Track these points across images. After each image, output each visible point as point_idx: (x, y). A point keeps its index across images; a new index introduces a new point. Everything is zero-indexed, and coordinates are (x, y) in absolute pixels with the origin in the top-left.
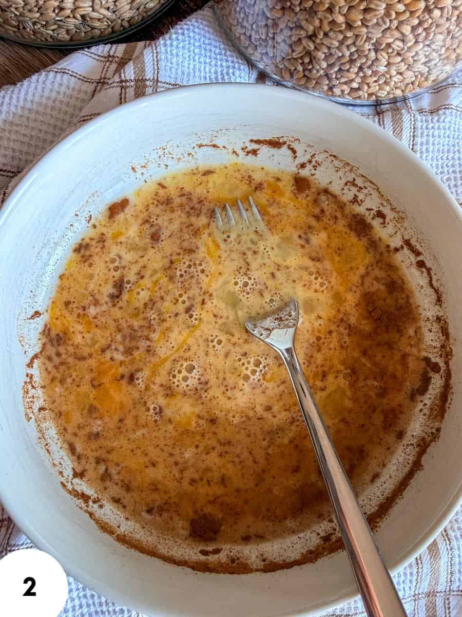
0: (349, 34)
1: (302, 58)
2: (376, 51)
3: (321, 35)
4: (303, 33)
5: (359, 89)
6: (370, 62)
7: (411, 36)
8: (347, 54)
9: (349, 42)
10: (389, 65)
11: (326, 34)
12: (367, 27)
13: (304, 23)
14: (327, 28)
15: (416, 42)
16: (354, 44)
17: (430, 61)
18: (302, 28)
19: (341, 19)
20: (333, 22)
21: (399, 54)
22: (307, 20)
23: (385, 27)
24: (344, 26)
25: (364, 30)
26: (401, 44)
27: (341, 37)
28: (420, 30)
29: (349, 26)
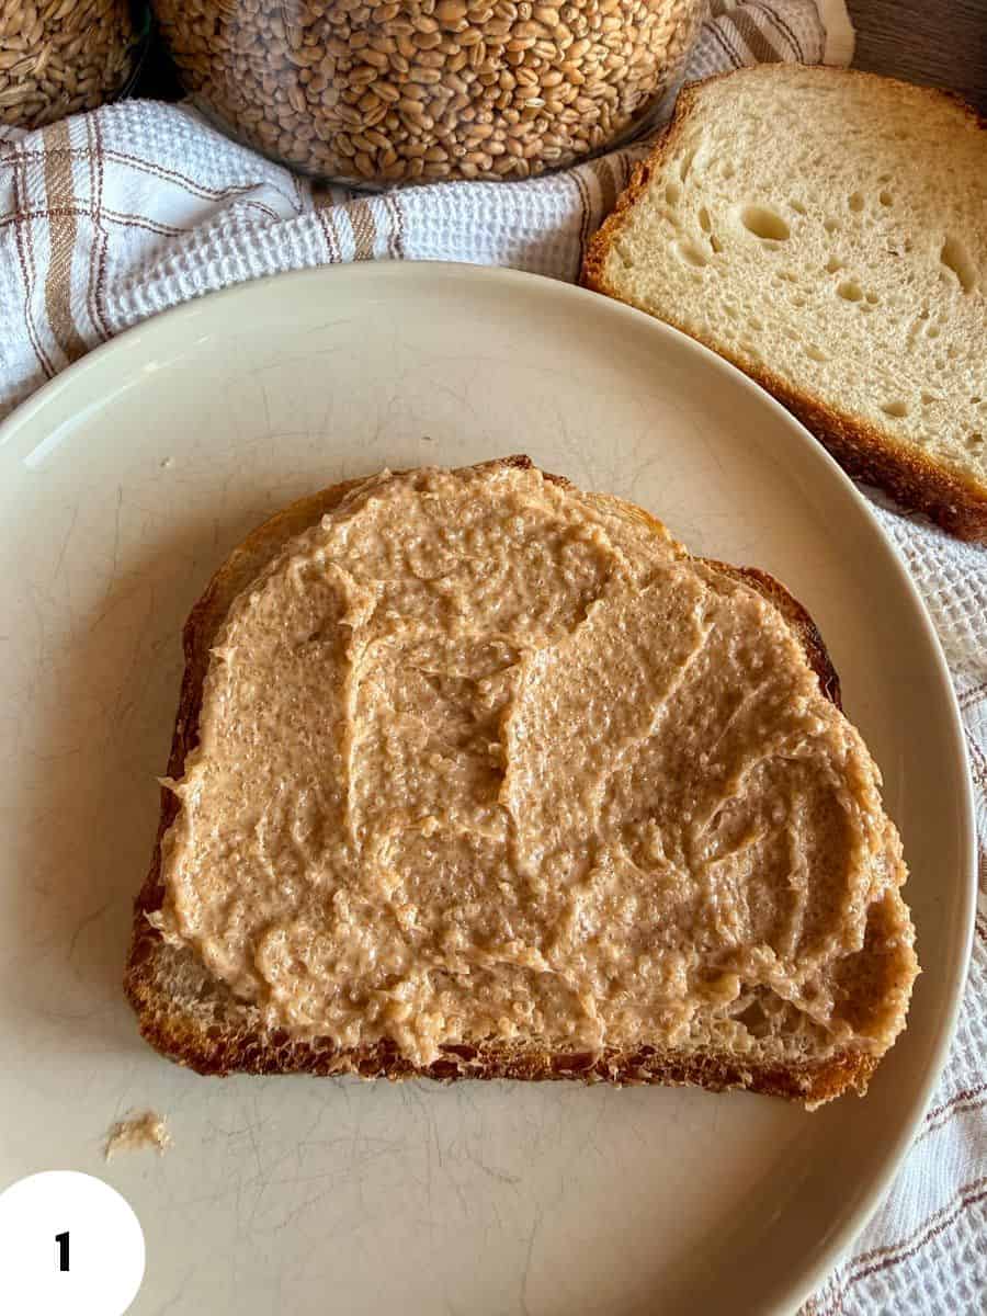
0: (453, 50)
1: (383, 123)
2: (512, 70)
3: (403, 66)
4: (370, 74)
5: (506, 154)
6: (509, 95)
7: (563, 29)
8: (464, 88)
9: (458, 64)
10: (545, 91)
11: (412, 64)
12: (479, 26)
13: (365, 54)
14: (408, 49)
15: (577, 40)
16: (468, 67)
17: (614, 71)
18: (365, 65)
19: (429, 26)
20: (418, 35)
21: (553, 68)
22: (368, 46)
23: (511, 18)
24: (439, 37)
25: (477, 34)
26: (551, 47)
27: (441, 59)
28: (574, 14)
29: (449, 35)
